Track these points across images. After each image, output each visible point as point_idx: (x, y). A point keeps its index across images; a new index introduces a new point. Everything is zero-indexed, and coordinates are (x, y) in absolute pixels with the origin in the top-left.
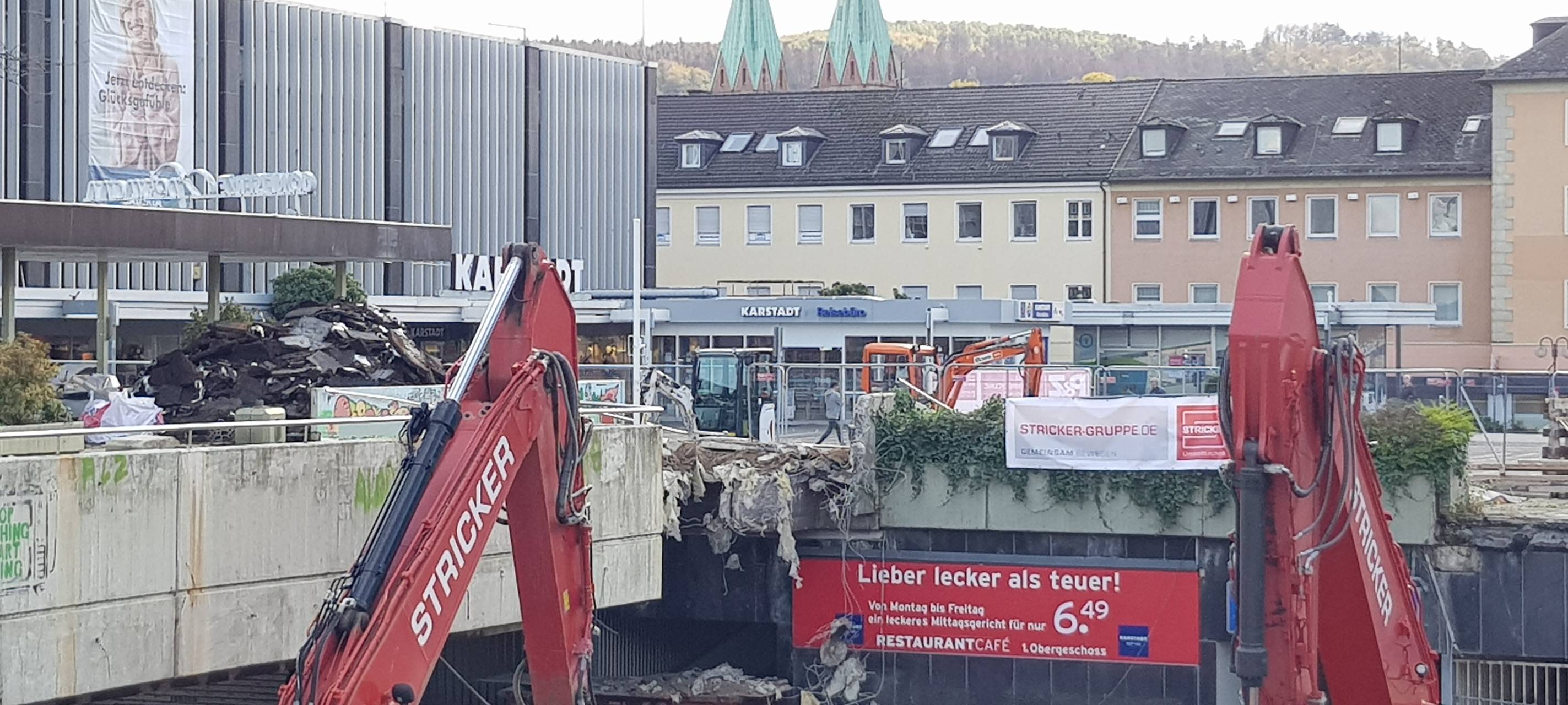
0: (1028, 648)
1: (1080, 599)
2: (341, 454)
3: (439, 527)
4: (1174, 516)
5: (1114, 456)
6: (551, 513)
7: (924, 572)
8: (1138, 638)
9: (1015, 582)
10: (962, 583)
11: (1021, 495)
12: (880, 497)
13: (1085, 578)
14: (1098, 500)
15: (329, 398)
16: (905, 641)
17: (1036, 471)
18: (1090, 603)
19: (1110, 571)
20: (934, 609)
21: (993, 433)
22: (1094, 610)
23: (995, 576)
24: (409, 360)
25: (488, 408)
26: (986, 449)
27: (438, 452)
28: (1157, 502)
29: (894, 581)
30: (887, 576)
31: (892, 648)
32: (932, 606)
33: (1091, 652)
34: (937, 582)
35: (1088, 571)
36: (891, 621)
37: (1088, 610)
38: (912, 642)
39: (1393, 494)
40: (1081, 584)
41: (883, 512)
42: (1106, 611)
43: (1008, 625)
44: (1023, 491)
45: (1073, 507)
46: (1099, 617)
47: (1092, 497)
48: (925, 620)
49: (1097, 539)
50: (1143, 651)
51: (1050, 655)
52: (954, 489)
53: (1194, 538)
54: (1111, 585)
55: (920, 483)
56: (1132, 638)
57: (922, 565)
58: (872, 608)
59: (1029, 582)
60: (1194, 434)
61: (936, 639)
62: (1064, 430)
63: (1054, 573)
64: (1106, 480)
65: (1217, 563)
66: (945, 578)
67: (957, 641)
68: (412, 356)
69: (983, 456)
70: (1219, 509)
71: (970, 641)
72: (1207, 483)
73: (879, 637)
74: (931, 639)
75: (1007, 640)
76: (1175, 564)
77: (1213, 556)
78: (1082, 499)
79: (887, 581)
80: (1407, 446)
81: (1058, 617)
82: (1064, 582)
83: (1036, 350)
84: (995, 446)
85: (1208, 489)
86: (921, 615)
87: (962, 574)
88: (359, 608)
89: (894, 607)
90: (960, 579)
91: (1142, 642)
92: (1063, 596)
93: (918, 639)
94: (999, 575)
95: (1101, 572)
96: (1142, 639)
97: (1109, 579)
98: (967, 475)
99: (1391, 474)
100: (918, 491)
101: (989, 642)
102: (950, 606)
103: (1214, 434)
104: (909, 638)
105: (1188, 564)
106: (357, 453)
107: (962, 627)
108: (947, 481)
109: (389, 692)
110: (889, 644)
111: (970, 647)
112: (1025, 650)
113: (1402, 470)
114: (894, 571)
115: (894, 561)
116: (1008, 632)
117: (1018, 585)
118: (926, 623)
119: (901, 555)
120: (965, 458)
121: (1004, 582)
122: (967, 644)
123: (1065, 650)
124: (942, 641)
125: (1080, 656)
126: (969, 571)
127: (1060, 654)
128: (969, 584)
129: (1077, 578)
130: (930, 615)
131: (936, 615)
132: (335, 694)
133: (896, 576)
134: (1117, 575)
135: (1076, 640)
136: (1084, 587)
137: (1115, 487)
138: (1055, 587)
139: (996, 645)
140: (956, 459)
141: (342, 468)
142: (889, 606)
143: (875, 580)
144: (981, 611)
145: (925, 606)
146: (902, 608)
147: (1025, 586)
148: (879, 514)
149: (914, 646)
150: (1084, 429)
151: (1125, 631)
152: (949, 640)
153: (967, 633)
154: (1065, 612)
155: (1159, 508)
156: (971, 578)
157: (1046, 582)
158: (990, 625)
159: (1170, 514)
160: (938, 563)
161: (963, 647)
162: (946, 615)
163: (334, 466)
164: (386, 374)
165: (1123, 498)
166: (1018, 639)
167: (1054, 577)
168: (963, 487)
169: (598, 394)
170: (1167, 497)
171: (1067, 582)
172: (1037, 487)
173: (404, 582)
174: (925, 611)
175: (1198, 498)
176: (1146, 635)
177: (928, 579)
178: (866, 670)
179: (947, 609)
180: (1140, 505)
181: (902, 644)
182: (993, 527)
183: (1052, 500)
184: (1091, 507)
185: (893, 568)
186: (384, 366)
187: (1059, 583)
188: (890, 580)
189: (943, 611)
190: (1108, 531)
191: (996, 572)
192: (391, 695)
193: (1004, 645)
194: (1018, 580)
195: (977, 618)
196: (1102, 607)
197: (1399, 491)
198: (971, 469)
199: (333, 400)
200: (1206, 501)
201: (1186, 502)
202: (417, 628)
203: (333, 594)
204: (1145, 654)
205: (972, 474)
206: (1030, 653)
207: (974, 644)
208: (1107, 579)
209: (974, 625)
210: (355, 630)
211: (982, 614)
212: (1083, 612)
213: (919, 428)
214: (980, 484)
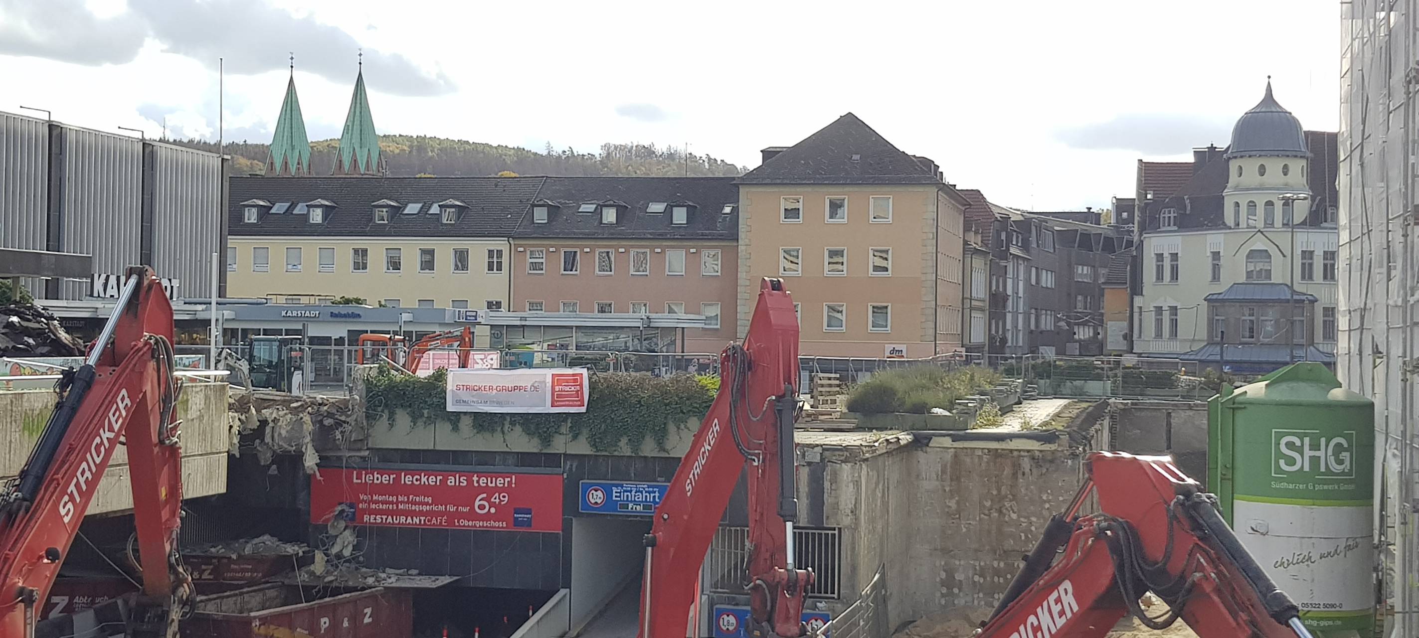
0: (458, 522)
1: (490, 492)
2: (14, 400)
3: (79, 447)
4: (549, 441)
5: (513, 404)
6: (155, 439)
7: (395, 476)
8: (526, 516)
9: (451, 481)
10: (419, 482)
11: (456, 428)
12: (368, 430)
13: (494, 479)
14: (503, 433)
15: (6, 365)
16: (382, 518)
17: (465, 413)
18: (497, 495)
19: (509, 475)
20: (400, 498)
21: (439, 390)
22: (499, 498)
23: (439, 478)
24: (61, 341)
25: (114, 371)
26: (434, 399)
27: (80, 399)
28: (539, 433)
29: (375, 481)
30: (372, 478)
31: (372, 523)
32: (399, 497)
33: (497, 524)
34: (403, 482)
35: (498, 475)
36: (373, 506)
37: (495, 499)
38: (386, 519)
39: (678, 428)
40: (491, 483)
41: (370, 439)
42: (506, 499)
43: (446, 508)
44: (457, 426)
45: (488, 435)
46: (503, 503)
47: (499, 429)
48: (395, 505)
49: (502, 455)
50: (528, 523)
51: (472, 526)
52: (414, 425)
53: (561, 454)
54: (510, 483)
55: (394, 420)
56: (522, 516)
57: (393, 472)
58: (361, 498)
59: (460, 482)
60: (562, 391)
61: (402, 517)
62: (483, 388)
63: (475, 476)
64: (508, 419)
65: (574, 470)
66: (408, 480)
67: (414, 518)
68: (63, 338)
69: (433, 404)
70: (575, 437)
71: (423, 518)
72: (569, 421)
73: (365, 516)
74: (398, 517)
75: (445, 518)
76: (548, 470)
77: (571, 465)
78: (493, 431)
79: (371, 482)
80: (688, 399)
81: (477, 503)
82: (481, 482)
83: (467, 339)
84: (441, 398)
85: (569, 425)
86: (392, 503)
87: (419, 477)
88: (24, 499)
89: (375, 498)
90: (417, 480)
91: (528, 518)
92: (481, 490)
93: (390, 517)
94: (441, 477)
95: (503, 475)
96: (528, 516)
97: (509, 479)
98: (422, 415)
99: (678, 416)
100: (392, 425)
101: (434, 518)
102: (411, 497)
103: (573, 391)
104: (384, 517)
105: (557, 470)
106: (25, 400)
107: (417, 510)
108: (410, 419)
109: (43, 553)
110: (371, 521)
111: (422, 522)
112: (457, 524)
113: (684, 413)
114: (376, 475)
115: (376, 469)
116: (446, 513)
117: (453, 484)
118: (395, 508)
119: (381, 465)
120: (421, 405)
121: (444, 482)
122: (420, 521)
123: (481, 524)
124: (405, 518)
125: (490, 527)
126: (423, 475)
127: (478, 526)
128: (422, 483)
129: (489, 479)
130: (397, 503)
131: (401, 502)
132: (7, 554)
133: (378, 478)
134: (514, 477)
135: (488, 517)
136: (493, 485)
137: (513, 423)
138: (476, 485)
139: (439, 521)
140: (416, 406)
141: (14, 409)
142: (372, 497)
143: (363, 481)
144: (430, 500)
145: (395, 497)
146: (381, 498)
147: (457, 484)
148: (367, 440)
149: (388, 521)
150: (495, 388)
151: (517, 511)
152: (409, 518)
153: (421, 513)
154: (480, 500)
155: (540, 436)
156: (424, 479)
157: (470, 481)
158: (435, 508)
159: (546, 440)
160: (403, 470)
161: (418, 523)
162: (408, 502)
163: (9, 407)
164: (45, 349)
165: (518, 429)
166: (451, 516)
167: (475, 478)
168: (420, 423)
169: (187, 364)
170: (545, 430)
171: (483, 481)
172: (465, 423)
173: (55, 482)
174: (395, 501)
175: (563, 430)
176: (530, 514)
177: (397, 480)
178: (357, 537)
179: (408, 498)
180: (528, 434)
181: (380, 520)
182: (438, 448)
183: (475, 431)
184: (498, 435)
185: (376, 473)
186: (44, 344)
187: (478, 482)
188: (373, 480)
189: (406, 500)
190: (508, 450)
192: (45, 555)
193: (444, 521)
194: (453, 480)
195: (427, 504)
196: (504, 497)
197: (682, 426)
198: (426, 412)
199: (9, 366)
200: (568, 432)
201: (556, 432)
202: (63, 512)
203: (6, 490)
204: (530, 525)
205: (426, 415)
206: (460, 526)
207: (425, 520)
208: (507, 480)
209: (425, 508)
210: (21, 513)
211: (430, 502)
212: (493, 500)
213: (394, 387)
214: (430, 421)
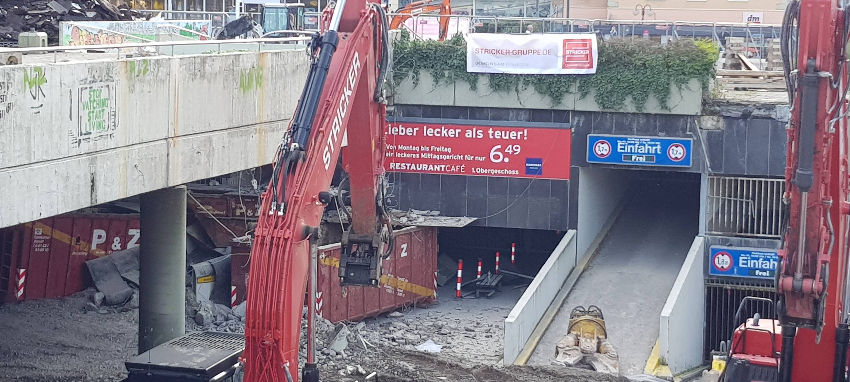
0: (475, 170)
1: (504, 143)
2: (234, 60)
4: (560, 99)
5: (527, 66)
6: (371, 96)
7: (417, 129)
8: (536, 165)
9: (469, 134)
10: (439, 135)
11: (474, 87)
12: (394, 88)
13: (508, 133)
14: (517, 90)
15: (69, 28)
16: (406, 166)
17: (483, 74)
18: (510, 146)
19: (522, 129)
20: (423, 149)
21: (459, 53)
22: (512, 149)
23: (458, 131)
24: (105, 6)
25: (346, 36)
26: (455, 61)
27: (327, 59)
28: (551, 91)
29: (401, 133)
30: (397, 130)
31: (398, 170)
32: (422, 147)
33: (510, 172)
34: (425, 134)
35: (511, 129)
36: (398, 155)
37: (509, 150)
38: (410, 167)
39: (680, 88)
40: (505, 136)
41: (396, 96)
42: (519, 150)
43: (464, 158)
44: (475, 85)
45: (504, 94)
46: (515, 154)
47: (514, 88)
48: (418, 155)
49: (514, 111)
50: (538, 172)
51: (487, 174)
52: (437, 84)
53: (569, 111)
54: (522, 136)
55: (418, 80)
56: (533, 165)
57: (416, 125)
58: (388, 148)
59: (477, 135)
60: (572, 54)
61: (424, 165)
62: (500, 52)
63: (491, 129)
64: (522, 79)
65: (581, 125)
66: (430, 132)
67: (435, 166)
68: (106, 5)
69: (453, 65)
70: (584, 96)
71: (443, 166)
72: (578, 81)
73: (391, 164)
74: (421, 165)
75: (463, 166)
76: (557, 125)
77: (579, 121)
78: (508, 89)
79: (396, 134)
80: (688, 62)
81: (492, 153)
82: (496, 134)
83: (447, 7)
84: (460, 60)
85: (578, 85)
86: (415, 152)
87: (439, 130)
88: (301, 149)
89: (400, 148)
90: (438, 132)
91: (539, 167)
92: (495, 142)
93: (413, 165)
94: (460, 131)
95: (517, 129)
96: (538, 165)
97: (521, 133)
98: (443, 76)
99: (679, 77)
100: (416, 84)
101: (453, 167)
102: (432, 147)
103: (582, 55)
104: (408, 165)
105: (565, 125)
106: (241, 60)
107: (438, 159)
108: (433, 79)
110: (397, 168)
111: (443, 170)
112: (474, 171)
113: (685, 75)
114: (401, 128)
115: (401, 122)
116: (464, 161)
117: (470, 136)
118: (418, 157)
119: (404, 119)
120: (443, 67)
121: (462, 134)
122: (441, 168)
123: (496, 171)
124: (427, 166)
125: (504, 175)
126: (443, 128)
127: (493, 173)
128: (443, 135)
129: (503, 132)
130: (420, 152)
131: (424, 152)
133: (402, 131)
134: (526, 131)
135: (501, 166)
136: (507, 137)
137: (527, 83)
138: (491, 137)
139: (457, 169)
140: (438, 67)
141: (235, 69)
142: (397, 147)
143: (390, 133)
144: (449, 150)
145: (418, 147)
146: (405, 148)
147: (474, 136)
148: (394, 97)
149: (411, 169)
150: (511, 51)
151: (529, 161)
152: (431, 166)
153: (441, 162)
154: (496, 151)
155: (552, 95)
156: (444, 132)
157: (486, 134)
158: (454, 157)
159: (557, 98)
160: (425, 124)
161: (439, 170)
162: (430, 152)
163: (231, 67)
165: (531, 89)
166: (470, 165)
167: (491, 132)
168: (441, 82)
170: (556, 89)
171: (498, 134)
172: (483, 83)
173: (321, 134)
174: (418, 150)
175: (572, 89)
176: (541, 164)
177: (420, 132)
178: (389, 182)
179: (430, 149)
180: (541, 93)
181: (405, 168)
182: (458, 104)
183: (492, 90)
184: (513, 93)
185: (400, 126)
187: (493, 135)
188: (398, 132)
189: (428, 150)
190: (522, 107)
191: (458, 129)
192: (317, 198)
193: (462, 169)
194: (470, 133)
195: (447, 153)
196: (517, 148)
197: (683, 86)
198: (446, 73)
199: (71, 28)
200: (577, 91)
201: (567, 91)
202: (325, 160)
203: (286, 141)
204: (540, 173)
205: (446, 75)
206: (476, 173)
207: (445, 168)
208: (520, 133)
209: (445, 157)
210: (300, 161)
211: (450, 152)
212: (506, 151)
213: (417, 50)
214: (451, 81)
